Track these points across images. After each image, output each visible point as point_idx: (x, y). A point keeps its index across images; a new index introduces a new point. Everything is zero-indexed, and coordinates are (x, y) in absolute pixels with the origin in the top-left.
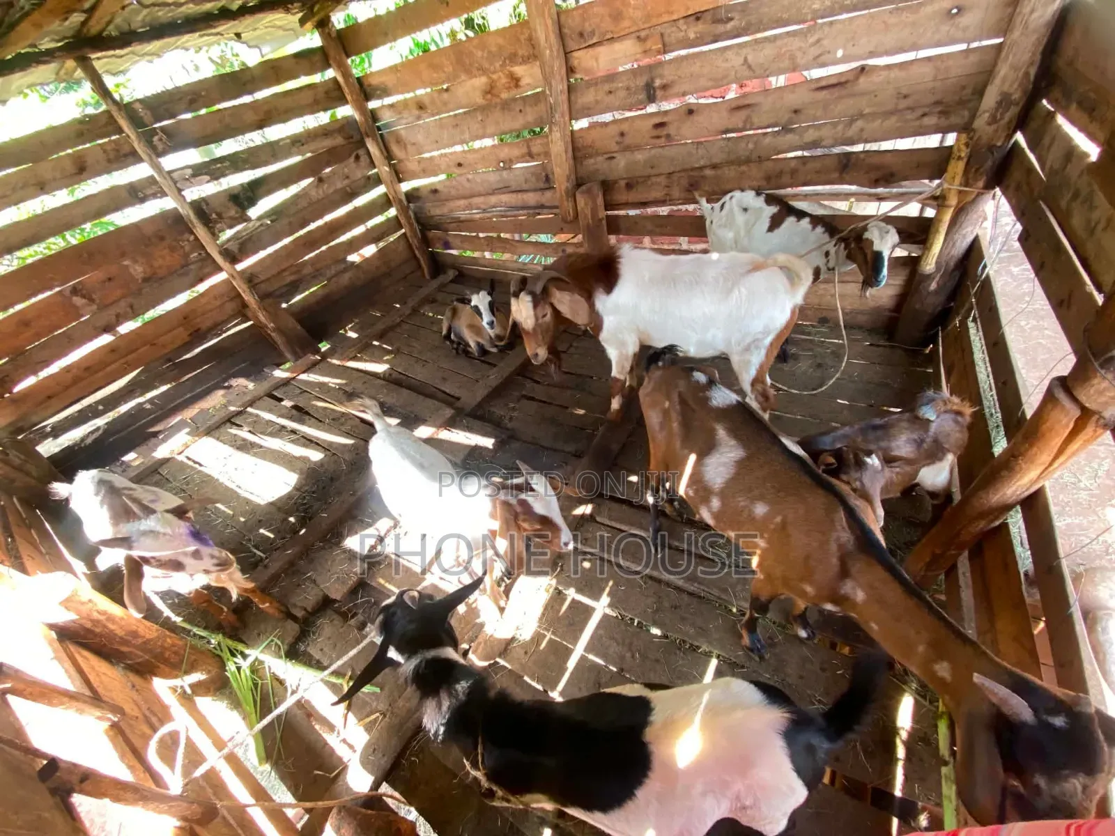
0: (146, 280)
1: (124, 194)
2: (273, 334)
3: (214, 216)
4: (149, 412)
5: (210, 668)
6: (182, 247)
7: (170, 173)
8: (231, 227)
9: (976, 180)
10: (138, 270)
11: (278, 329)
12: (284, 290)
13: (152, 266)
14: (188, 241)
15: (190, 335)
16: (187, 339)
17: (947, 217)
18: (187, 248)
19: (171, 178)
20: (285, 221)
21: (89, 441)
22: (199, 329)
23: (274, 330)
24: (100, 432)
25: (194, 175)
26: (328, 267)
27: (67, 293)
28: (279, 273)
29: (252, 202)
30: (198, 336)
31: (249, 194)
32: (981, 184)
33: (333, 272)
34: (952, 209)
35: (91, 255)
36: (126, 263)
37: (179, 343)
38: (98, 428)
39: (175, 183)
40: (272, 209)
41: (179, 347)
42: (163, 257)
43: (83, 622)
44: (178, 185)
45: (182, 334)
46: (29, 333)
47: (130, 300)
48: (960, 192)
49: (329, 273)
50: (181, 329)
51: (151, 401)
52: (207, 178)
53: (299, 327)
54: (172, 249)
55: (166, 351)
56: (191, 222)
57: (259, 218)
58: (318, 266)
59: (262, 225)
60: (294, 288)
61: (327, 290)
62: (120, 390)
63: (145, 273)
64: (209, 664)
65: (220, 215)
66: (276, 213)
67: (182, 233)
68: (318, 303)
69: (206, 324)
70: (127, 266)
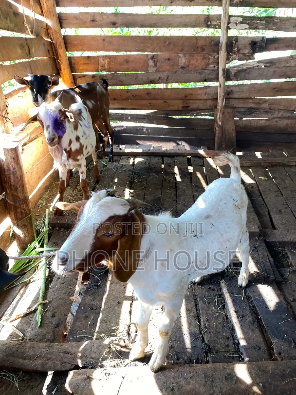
0: (182, 68)
1: (202, 20)
2: (217, 129)
3: (236, 49)
4: (143, 133)
5: (27, 235)
6: (209, 59)
7: (230, 16)
8: (240, 59)
10: (183, 61)
11: (221, 127)
12: (243, 110)
13: (189, 62)
14: (214, 57)
15: (183, 107)
16: (180, 108)
18: (211, 61)
19: (229, 19)
20: (271, 69)
21: (116, 129)
22: (188, 107)
23: (219, 127)
24: (122, 128)
25: (241, 23)
26: (279, 110)
27: (150, 57)
28: (247, 98)
29: (262, 49)
30: (186, 110)
31: (263, 45)
33: (279, 115)
35: (170, 44)
36: (180, 55)
37: (176, 108)
38: (123, 126)
39: (229, 23)
40: (270, 60)
41: (174, 110)
42: (197, 60)
43: (5, 164)
44: (230, 25)
45: (179, 104)
46: (125, 66)
47: (170, 74)
49: (276, 114)
50: (181, 101)
51: (147, 128)
52: (247, 26)
53: (234, 134)
54: (204, 58)
55: (169, 109)
56: (221, 46)
57: (260, 62)
58: (273, 107)
59: (258, 66)
60: (250, 112)
61: (267, 123)
62: (141, 115)
63: (185, 63)
64: (29, 234)
65: (239, 50)
66: (270, 63)
67: (214, 51)
68: (256, 128)
69: (193, 105)
70: (179, 57)
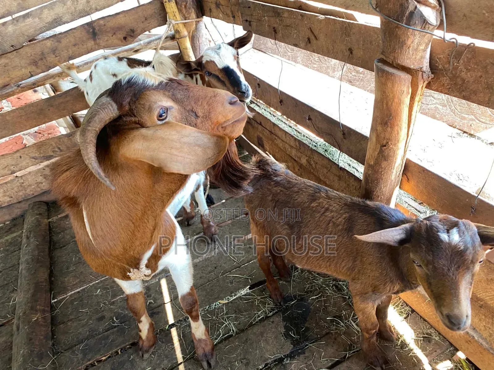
9: (189, 13)
17: (188, 44)
32: (193, 15)
34: (188, 38)
48: (185, 24)
